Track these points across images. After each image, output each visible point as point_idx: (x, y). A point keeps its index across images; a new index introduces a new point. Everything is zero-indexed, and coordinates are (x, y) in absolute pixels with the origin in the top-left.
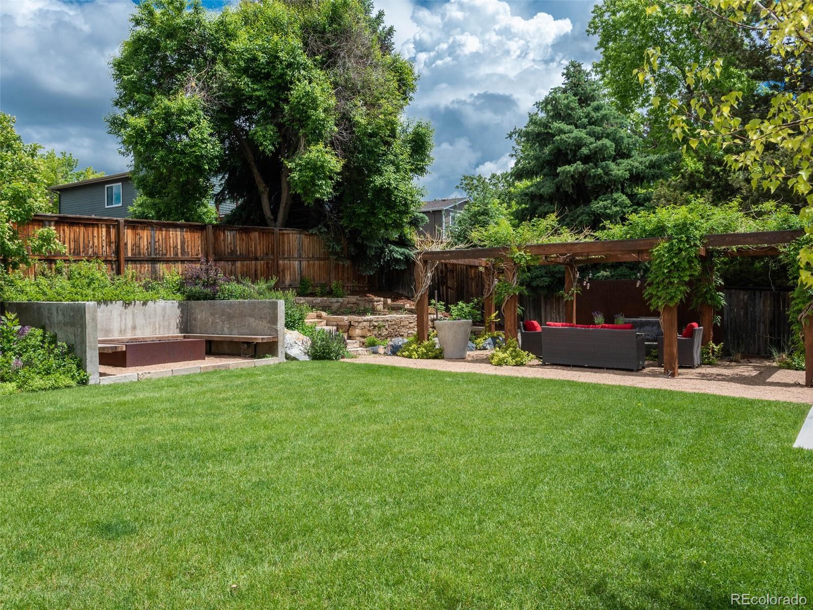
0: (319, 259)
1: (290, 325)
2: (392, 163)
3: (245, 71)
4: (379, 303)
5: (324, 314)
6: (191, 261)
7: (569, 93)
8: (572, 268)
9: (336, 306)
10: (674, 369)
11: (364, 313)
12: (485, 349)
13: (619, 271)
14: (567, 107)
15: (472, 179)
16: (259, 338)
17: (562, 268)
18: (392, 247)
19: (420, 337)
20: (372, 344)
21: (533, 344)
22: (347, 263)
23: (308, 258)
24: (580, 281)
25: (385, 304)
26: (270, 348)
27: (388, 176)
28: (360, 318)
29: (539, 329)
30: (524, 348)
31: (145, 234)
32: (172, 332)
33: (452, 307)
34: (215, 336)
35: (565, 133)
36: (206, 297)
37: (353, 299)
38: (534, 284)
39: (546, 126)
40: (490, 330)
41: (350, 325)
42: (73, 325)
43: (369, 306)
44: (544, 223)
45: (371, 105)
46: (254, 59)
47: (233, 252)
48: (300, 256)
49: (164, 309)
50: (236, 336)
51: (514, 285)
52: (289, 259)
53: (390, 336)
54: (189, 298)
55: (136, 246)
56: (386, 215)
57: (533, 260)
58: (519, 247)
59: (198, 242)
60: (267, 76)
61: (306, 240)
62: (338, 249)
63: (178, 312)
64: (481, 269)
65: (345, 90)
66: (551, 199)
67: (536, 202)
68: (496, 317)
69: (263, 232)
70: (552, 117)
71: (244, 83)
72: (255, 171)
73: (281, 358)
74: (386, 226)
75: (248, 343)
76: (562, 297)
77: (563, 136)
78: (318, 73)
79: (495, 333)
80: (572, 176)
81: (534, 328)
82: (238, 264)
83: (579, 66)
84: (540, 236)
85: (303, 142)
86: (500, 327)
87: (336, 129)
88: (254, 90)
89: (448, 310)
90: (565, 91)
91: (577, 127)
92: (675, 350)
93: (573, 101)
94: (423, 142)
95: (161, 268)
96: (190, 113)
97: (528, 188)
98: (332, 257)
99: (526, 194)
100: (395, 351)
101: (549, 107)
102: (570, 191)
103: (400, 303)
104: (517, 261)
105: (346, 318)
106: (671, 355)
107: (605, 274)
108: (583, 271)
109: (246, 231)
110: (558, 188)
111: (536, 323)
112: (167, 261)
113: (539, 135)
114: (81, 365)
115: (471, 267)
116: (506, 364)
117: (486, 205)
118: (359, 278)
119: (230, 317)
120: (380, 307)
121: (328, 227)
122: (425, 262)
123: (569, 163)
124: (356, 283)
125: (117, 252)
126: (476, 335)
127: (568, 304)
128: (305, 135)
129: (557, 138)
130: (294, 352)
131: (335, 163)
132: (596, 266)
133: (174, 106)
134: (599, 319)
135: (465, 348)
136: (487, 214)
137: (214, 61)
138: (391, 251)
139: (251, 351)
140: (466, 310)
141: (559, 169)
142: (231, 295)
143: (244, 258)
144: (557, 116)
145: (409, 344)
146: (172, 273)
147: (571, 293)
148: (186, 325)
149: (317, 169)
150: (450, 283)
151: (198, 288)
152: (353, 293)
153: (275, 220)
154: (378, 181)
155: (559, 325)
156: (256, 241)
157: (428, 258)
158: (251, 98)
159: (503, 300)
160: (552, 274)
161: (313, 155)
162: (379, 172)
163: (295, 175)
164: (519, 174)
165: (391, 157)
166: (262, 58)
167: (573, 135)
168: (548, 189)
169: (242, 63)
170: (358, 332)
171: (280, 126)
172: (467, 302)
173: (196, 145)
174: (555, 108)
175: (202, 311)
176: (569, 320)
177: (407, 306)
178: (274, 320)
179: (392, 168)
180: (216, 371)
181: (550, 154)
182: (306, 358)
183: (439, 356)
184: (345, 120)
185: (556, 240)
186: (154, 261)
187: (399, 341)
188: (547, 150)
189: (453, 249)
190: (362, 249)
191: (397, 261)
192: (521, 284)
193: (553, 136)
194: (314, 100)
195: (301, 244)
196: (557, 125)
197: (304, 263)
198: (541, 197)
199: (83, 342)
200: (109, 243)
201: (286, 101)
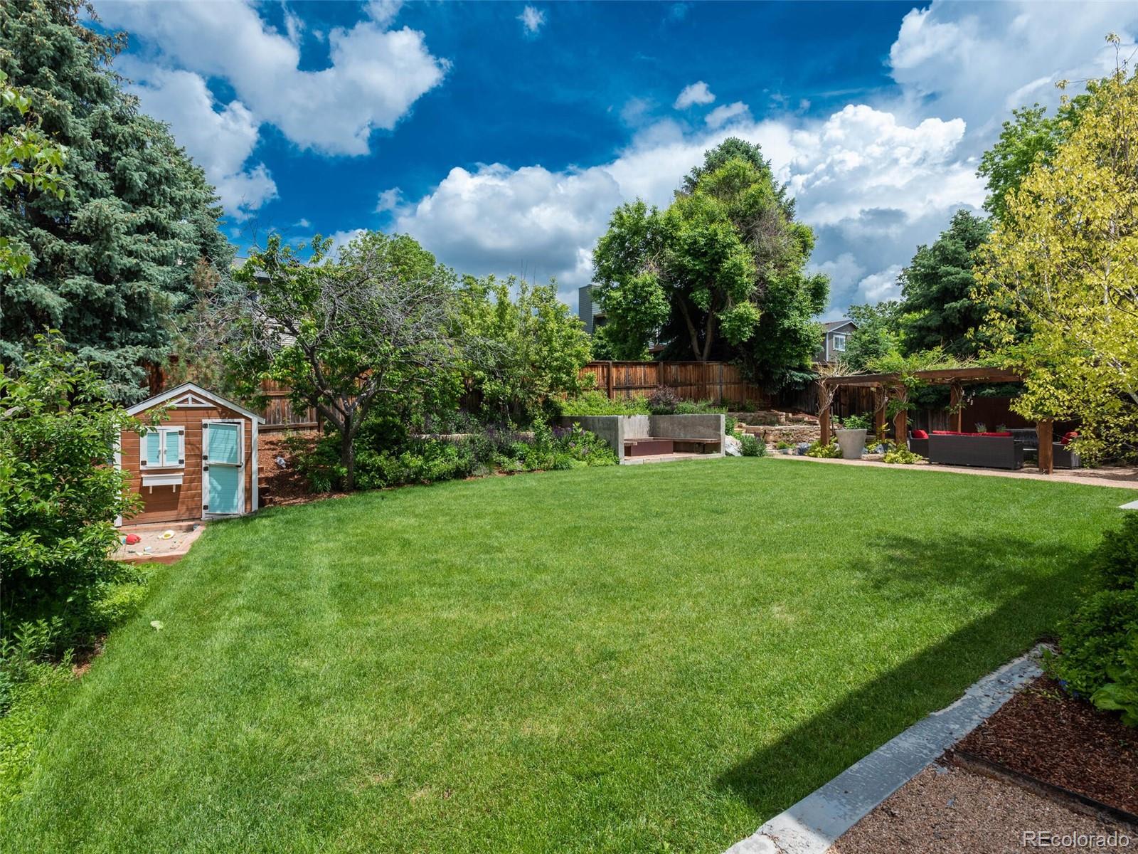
0: (734, 383)
1: (727, 433)
2: (797, 308)
3: (688, 252)
4: (783, 416)
5: (744, 425)
6: (650, 388)
7: (958, 240)
8: (958, 387)
9: (750, 418)
10: (1048, 468)
11: (772, 424)
12: (876, 453)
13: (1004, 389)
14: (955, 252)
15: (860, 308)
16: (709, 440)
17: (949, 387)
18: (793, 372)
19: (823, 442)
20: (782, 447)
21: (920, 448)
22: (756, 386)
23: (727, 383)
24: (965, 398)
25: (787, 417)
26: (716, 447)
27: (794, 320)
28: (773, 428)
29: (926, 437)
30: (912, 451)
31: (623, 370)
32: (644, 436)
33: (845, 420)
34: (677, 439)
35: (952, 274)
36: (667, 413)
37: (762, 413)
38: (922, 400)
39: (933, 268)
40: (881, 438)
41: (765, 433)
42: (609, 429)
43: (774, 419)
44: (930, 354)
45: (781, 266)
46: (695, 242)
47: (676, 380)
48: (721, 382)
49: (640, 420)
50: (689, 438)
51: (904, 402)
52: (713, 384)
53: (796, 442)
54: (654, 413)
55: (618, 378)
56: (792, 349)
57: (921, 382)
58: (909, 373)
59: (654, 375)
60: (705, 254)
61: (725, 370)
62: (751, 375)
63: (648, 422)
64: (872, 389)
65: (761, 257)
66: (938, 330)
67: (923, 333)
68: (887, 428)
69: (695, 365)
70: (940, 261)
71: (687, 261)
72: (688, 320)
73: (722, 454)
74: (792, 357)
75: (699, 444)
76: (948, 411)
77: (950, 278)
78: (741, 247)
79: (885, 441)
80: (959, 311)
81: (922, 436)
82: (679, 389)
83: (967, 213)
84: (927, 364)
85: (730, 300)
86: (888, 436)
87: (755, 288)
88: (695, 265)
89: (841, 422)
90: (952, 237)
91: (963, 268)
92: (1050, 453)
93: (961, 246)
94: (822, 288)
95: (632, 392)
96: (650, 285)
97: (917, 321)
98: (745, 381)
99: (915, 327)
100: (802, 452)
101: (937, 253)
102: (957, 322)
103: (800, 416)
104: (907, 384)
105: (761, 427)
106: (1046, 457)
107: (991, 391)
108: (968, 390)
109: (684, 365)
110: (945, 320)
111: (923, 432)
112: (636, 388)
113: (926, 275)
114: (616, 453)
115: (863, 387)
116: (897, 462)
117: (876, 335)
118: (765, 397)
119: (685, 426)
120: (783, 419)
121: (742, 358)
122: (828, 385)
123: (956, 299)
124: (762, 401)
125: (608, 383)
126: (868, 442)
127: (954, 417)
128: (732, 295)
129: (944, 279)
130: (731, 450)
131: (756, 314)
132: (982, 385)
133: (639, 281)
134: (982, 429)
135: (860, 452)
136: (877, 342)
137: (663, 246)
138: (791, 376)
139: (701, 449)
140: (858, 422)
141: (946, 306)
142: (684, 412)
143: (684, 384)
144: (946, 260)
145: (814, 447)
146: (640, 396)
147: (957, 408)
148: (653, 431)
149: (743, 319)
150: (842, 401)
151: (662, 406)
152: (761, 409)
153: (702, 355)
154: (787, 323)
155: (944, 433)
156: (691, 372)
157: (831, 382)
158: (691, 270)
159: (895, 414)
160: (939, 392)
161: (742, 310)
162: (787, 317)
163: (726, 325)
164: (908, 309)
165: (796, 304)
166: (702, 241)
167: (960, 276)
168: (935, 322)
169: (686, 247)
170: (771, 438)
171: (711, 289)
172: (859, 415)
173: (654, 307)
174: (942, 253)
175: (664, 422)
176: (954, 429)
177: (806, 419)
178: (718, 428)
179: (797, 313)
180: (686, 460)
181: (938, 292)
182: (739, 455)
183: (839, 456)
184: (761, 281)
185: (942, 366)
186: (628, 388)
187: (804, 445)
188: (934, 288)
189: (850, 375)
190: (768, 375)
191: (797, 383)
192: (910, 401)
193: (941, 277)
194: (741, 269)
195: (721, 372)
196: (944, 268)
197: (724, 387)
198: (929, 329)
199: (616, 439)
200: (603, 377)
201: (718, 270)
